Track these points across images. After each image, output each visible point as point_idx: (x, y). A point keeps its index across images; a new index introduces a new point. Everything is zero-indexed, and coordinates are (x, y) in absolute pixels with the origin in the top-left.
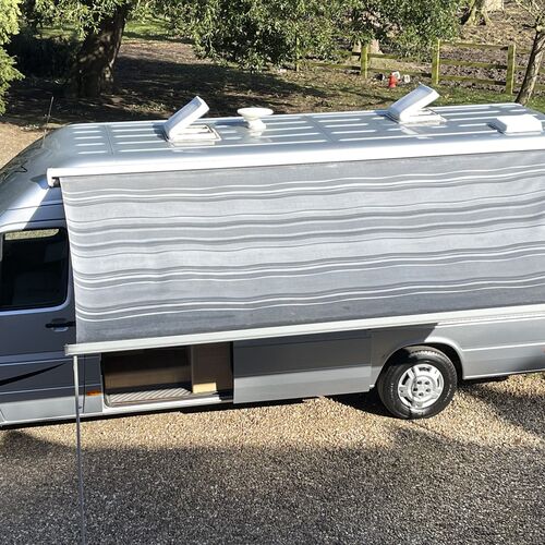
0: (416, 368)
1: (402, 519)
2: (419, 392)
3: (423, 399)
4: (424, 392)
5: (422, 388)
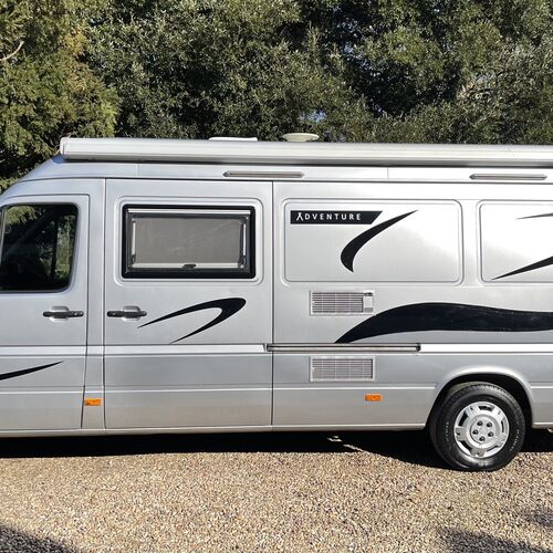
0: (475, 405)
2: (479, 436)
3: (484, 446)
4: (486, 436)
5: (483, 431)
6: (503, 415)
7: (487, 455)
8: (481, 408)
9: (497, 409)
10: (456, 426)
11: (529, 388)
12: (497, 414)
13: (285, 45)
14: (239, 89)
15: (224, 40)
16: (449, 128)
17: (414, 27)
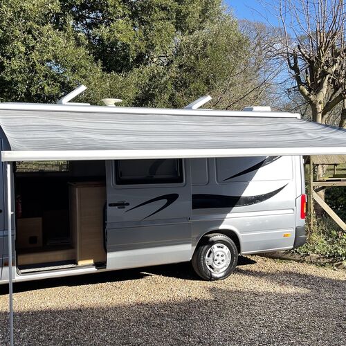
0: (215, 246)
1: (236, 326)
2: (218, 261)
3: (220, 266)
4: (221, 262)
5: (220, 259)
6: (228, 250)
7: (221, 271)
8: (219, 247)
9: (225, 247)
10: (206, 257)
11: (240, 235)
12: (226, 250)
13: (49, 26)
14: (20, 52)
15: (11, 20)
16: (147, 81)
17: (128, 21)
